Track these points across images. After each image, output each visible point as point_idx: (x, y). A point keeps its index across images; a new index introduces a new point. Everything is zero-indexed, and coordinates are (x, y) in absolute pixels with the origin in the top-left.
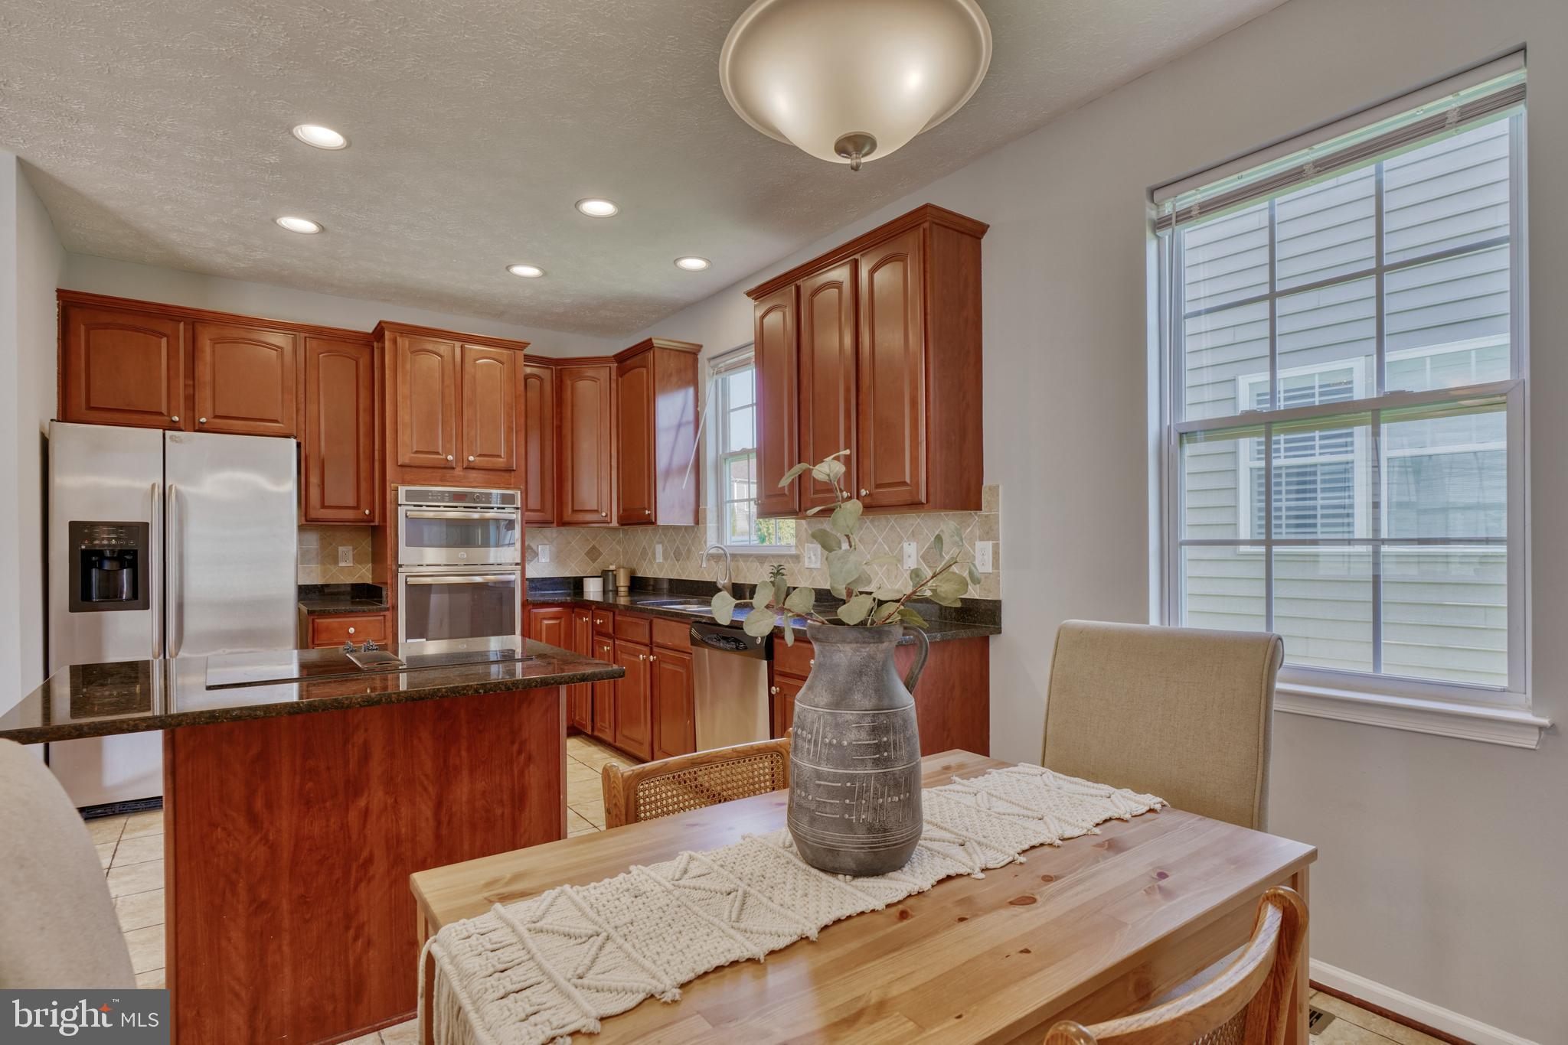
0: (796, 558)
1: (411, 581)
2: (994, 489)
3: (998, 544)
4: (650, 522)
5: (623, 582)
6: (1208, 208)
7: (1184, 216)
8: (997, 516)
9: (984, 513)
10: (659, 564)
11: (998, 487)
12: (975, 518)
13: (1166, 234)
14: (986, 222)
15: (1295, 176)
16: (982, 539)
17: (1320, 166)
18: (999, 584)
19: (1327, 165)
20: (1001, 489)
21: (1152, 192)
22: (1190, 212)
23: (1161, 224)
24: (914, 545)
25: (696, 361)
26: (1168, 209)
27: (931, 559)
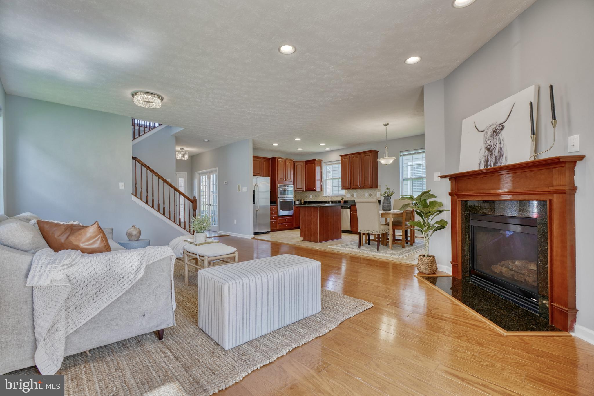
0: (345, 196)
1: (281, 200)
2: (380, 186)
3: (380, 193)
4: (315, 190)
5: (303, 202)
6: (406, 155)
7: (404, 155)
8: (380, 189)
10: (311, 198)
12: (377, 189)
13: (402, 157)
15: (415, 154)
16: (378, 192)
19: (418, 153)
21: (400, 151)
23: (401, 155)
24: (367, 193)
25: (321, 163)
26: (402, 154)
27: (370, 195)
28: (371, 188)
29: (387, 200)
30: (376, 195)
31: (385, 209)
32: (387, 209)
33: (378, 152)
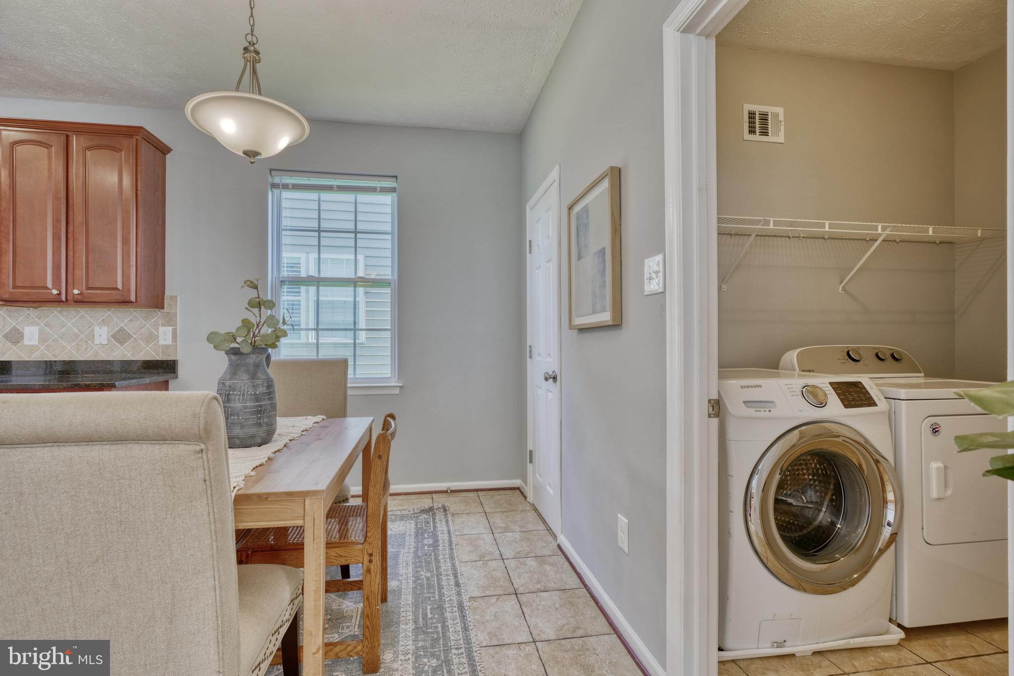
2: (174, 298)
3: (176, 329)
6: (296, 187)
7: (285, 187)
8: (176, 313)
9: (165, 310)
11: (177, 296)
12: (159, 313)
13: (276, 191)
14: (172, 148)
15: (329, 188)
16: (163, 325)
17: (340, 188)
18: (176, 351)
19: (341, 189)
20: (178, 297)
21: (271, 170)
22: (288, 186)
23: (274, 186)
24: (106, 327)
26: (277, 180)
27: (120, 337)
28: (125, 302)
29: (253, 376)
30: (151, 338)
31: (237, 431)
32: (252, 431)
33: (172, 150)
